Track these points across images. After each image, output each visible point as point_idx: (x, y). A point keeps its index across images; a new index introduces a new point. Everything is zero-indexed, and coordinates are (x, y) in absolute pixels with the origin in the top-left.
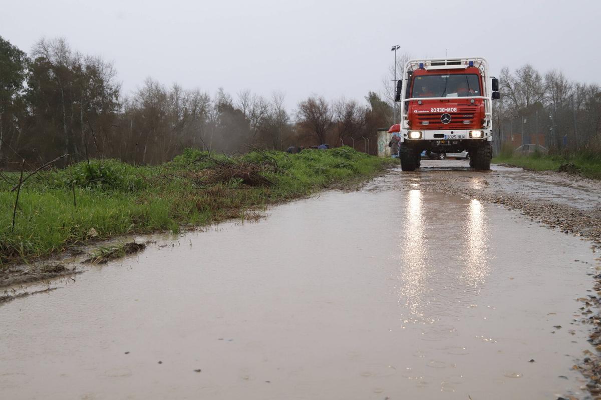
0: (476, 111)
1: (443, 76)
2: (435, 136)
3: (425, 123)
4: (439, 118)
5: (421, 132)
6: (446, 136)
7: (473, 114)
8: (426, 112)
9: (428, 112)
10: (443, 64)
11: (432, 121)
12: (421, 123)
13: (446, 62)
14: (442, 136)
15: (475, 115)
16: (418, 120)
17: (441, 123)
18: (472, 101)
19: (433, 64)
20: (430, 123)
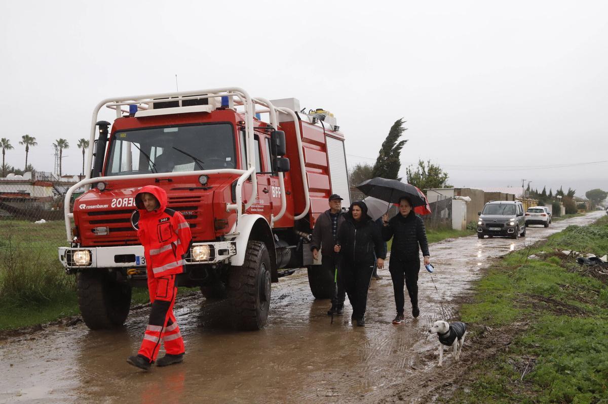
0: (201, 202)
1: (166, 130)
2: (118, 258)
3: (102, 231)
4: (128, 220)
5: (90, 252)
6: (138, 257)
7: (196, 208)
8: (101, 206)
9: (106, 206)
10: (175, 104)
11: (114, 225)
12: (93, 230)
13: (180, 99)
14: (131, 258)
15: (199, 210)
16: (87, 225)
17: (132, 229)
18: (203, 180)
19: (157, 106)
20: (111, 230)
